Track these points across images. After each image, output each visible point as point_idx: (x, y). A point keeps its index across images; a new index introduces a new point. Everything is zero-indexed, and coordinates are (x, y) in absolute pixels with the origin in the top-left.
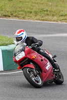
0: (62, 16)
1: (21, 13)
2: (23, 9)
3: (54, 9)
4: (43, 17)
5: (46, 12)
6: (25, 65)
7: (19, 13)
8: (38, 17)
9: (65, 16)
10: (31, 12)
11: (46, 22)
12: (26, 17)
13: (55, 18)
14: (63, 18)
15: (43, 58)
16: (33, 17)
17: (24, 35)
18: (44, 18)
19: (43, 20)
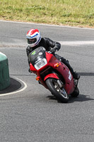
0: (64, 16)
4: (38, 17)
5: (42, 10)
7: (5, 10)
8: (31, 17)
9: (68, 16)
10: (21, 10)
13: (55, 19)
14: (66, 19)
16: (24, 17)
18: (40, 19)
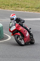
0: (27, 8)
1: (2, 5)
2: (4, 3)
3: (23, 3)
4: (16, 8)
5: (17, 5)
6: (16, 33)
7: (1, 5)
8: (13, 8)
9: (29, 8)
10: (8, 5)
11: (18, 11)
12: (6, 8)
13: (23, 9)
14: (27, 9)
15: (25, 30)
16: (10, 8)
17: (15, 17)
19: (16, 10)
